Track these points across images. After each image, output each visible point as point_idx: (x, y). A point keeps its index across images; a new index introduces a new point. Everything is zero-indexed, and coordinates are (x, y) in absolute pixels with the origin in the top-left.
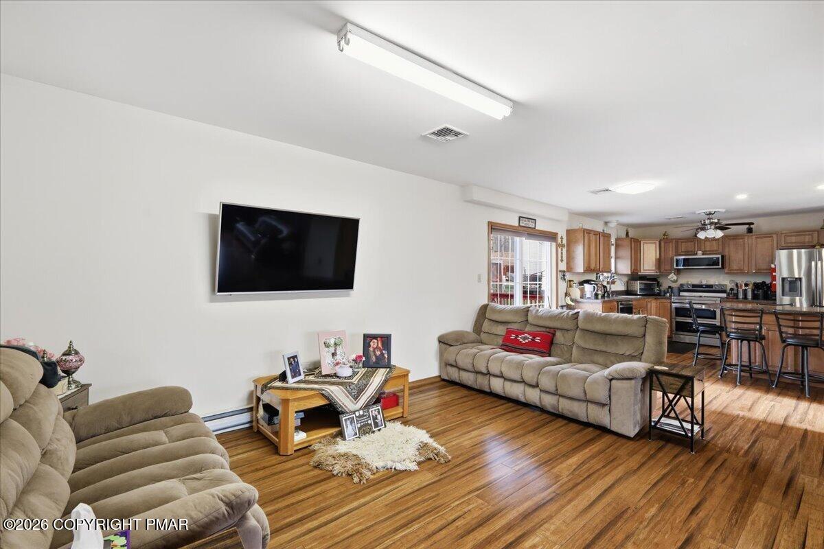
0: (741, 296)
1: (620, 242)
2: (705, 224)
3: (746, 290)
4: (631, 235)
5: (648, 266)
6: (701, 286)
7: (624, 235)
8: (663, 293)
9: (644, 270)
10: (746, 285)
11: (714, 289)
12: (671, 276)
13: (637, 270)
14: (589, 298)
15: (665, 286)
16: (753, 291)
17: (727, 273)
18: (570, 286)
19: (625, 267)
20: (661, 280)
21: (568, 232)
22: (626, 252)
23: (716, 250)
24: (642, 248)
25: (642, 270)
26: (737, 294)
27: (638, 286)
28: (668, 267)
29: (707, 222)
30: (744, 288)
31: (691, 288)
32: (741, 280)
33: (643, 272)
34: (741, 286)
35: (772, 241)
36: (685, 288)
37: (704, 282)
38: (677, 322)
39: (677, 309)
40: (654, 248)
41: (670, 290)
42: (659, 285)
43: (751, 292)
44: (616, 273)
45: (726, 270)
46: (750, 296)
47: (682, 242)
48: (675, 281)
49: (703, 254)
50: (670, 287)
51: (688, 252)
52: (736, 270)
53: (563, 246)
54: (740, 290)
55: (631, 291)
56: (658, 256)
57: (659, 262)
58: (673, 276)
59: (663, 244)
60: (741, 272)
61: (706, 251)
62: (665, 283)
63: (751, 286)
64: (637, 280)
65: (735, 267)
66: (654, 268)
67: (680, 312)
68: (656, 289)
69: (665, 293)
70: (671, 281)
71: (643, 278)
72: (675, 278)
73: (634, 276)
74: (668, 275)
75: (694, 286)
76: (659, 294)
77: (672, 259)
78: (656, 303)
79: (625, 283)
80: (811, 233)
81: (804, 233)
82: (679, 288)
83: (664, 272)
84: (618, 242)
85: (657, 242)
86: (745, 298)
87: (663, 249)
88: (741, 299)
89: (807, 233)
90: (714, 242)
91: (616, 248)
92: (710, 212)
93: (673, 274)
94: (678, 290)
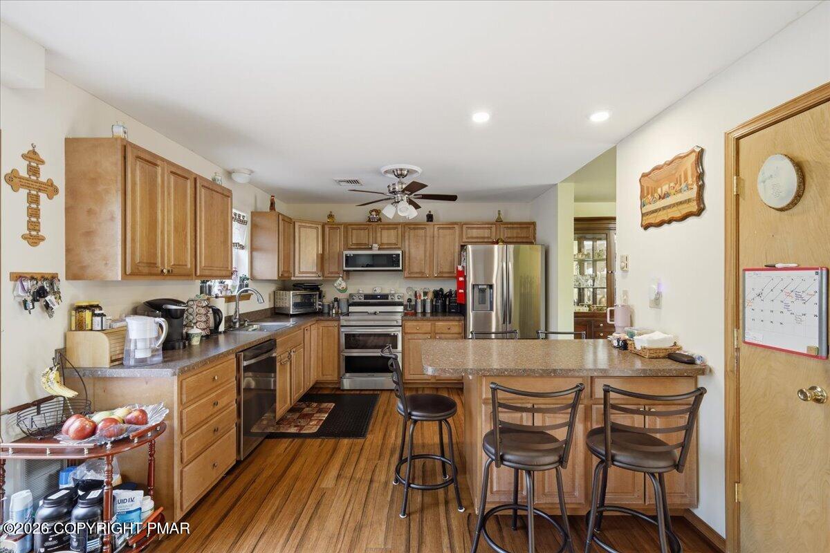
0: (419, 310)
1: (258, 220)
2: (394, 192)
3: (424, 300)
4: (278, 208)
5: (306, 266)
6: (374, 297)
7: (267, 208)
8: (326, 310)
9: (300, 272)
10: (425, 294)
11: (390, 300)
12: (338, 282)
13: (288, 272)
14: (142, 363)
15: (328, 299)
16: (432, 301)
17: (407, 277)
18: (80, 326)
19: (268, 267)
20: (323, 288)
21: (72, 145)
22: (269, 240)
23: (395, 244)
24: (297, 234)
25: (297, 272)
26: (416, 306)
27: (290, 300)
28: (334, 268)
29: (398, 188)
30: (422, 298)
31: (363, 300)
32: (419, 287)
33: (298, 276)
34: (420, 296)
35: (454, 234)
36: (356, 300)
37: (378, 291)
38: (347, 358)
39: (348, 336)
40: (315, 235)
41: (336, 303)
42: (321, 296)
43: (429, 304)
44: (253, 278)
45: (405, 273)
46: (428, 310)
47: (353, 229)
48: (344, 290)
49: (379, 249)
50: (336, 300)
51: (361, 244)
52: (417, 273)
53: (51, 189)
54: (419, 301)
55: (279, 308)
56: (320, 252)
57: (322, 259)
58: (341, 283)
59: (327, 230)
60: (422, 276)
61: (382, 244)
62: (330, 294)
63: (430, 296)
64: (289, 290)
65: (416, 270)
66: (315, 270)
67: (352, 341)
68: (318, 303)
69: (330, 308)
70: (339, 290)
71: (297, 286)
72: (344, 285)
73: (285, 284)
74: (336, 280)
75: (367, 297)
76: (320, 313)
77: (340, 254)
78: (318, 329)
79: (270, 295)
80: (490, 226)
81: (484, 226)
82: (348, 300)
83: (329, 275)
84: (254, 218)
85: (320, 227)
86: (424, 313)
87: (327, 239)
88: (420, 315)
89: (487, 226)
90: (392, 231)
91: (252, 229)
92: (401, 170)
93: (340, 279)
94: (346, 303)
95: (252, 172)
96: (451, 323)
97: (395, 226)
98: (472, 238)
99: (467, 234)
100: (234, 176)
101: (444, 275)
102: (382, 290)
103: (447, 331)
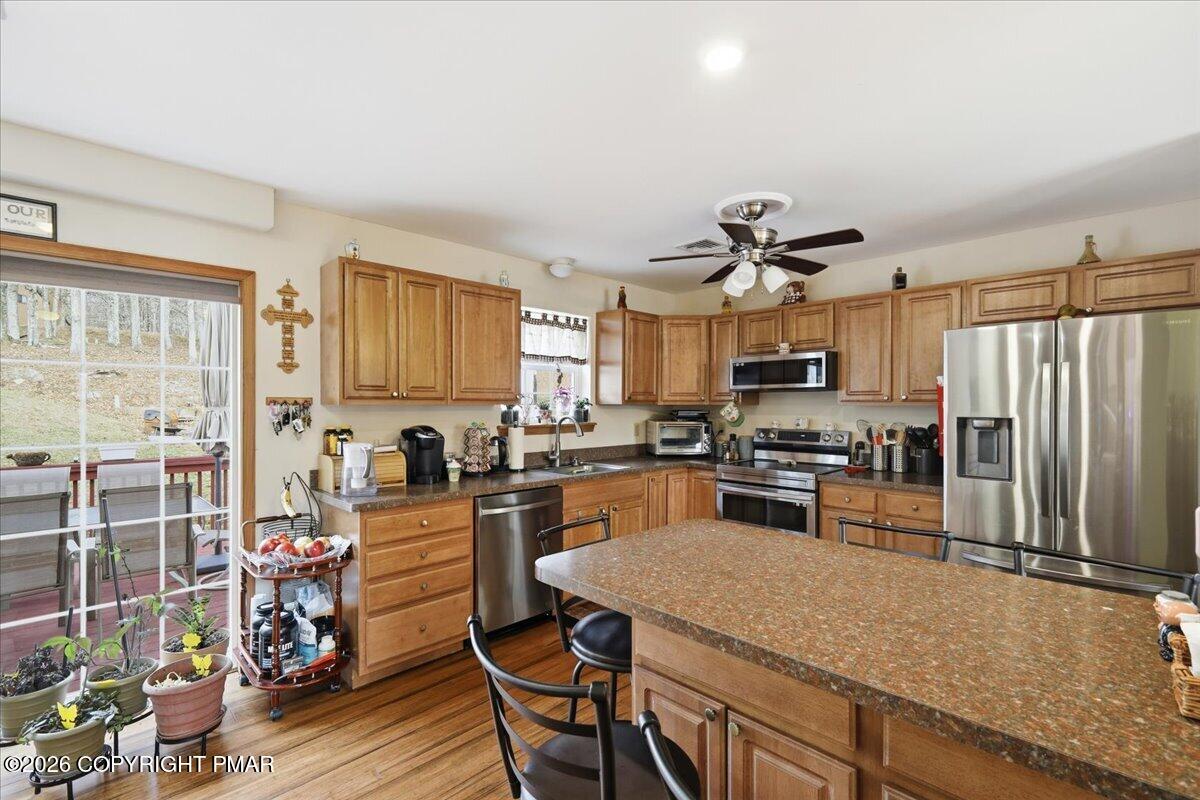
0: (878, 463)
1: (605, 322)
3: (890, 447)
4: (631, 304)
5: (681, 383)
6: (795, 435)
9: (670, 394)
10: (891, 434)
11: (821, 443)
12: (727, 408)
16: (907, 450)
17: (841, 401)
23: (822, 340)
24: (665, 338)
25: (666, 393)
26: (869, 458)
27: (656, 433)
28: (722, 387)
30: (886, 442)
33: (668, 400)
34: (880, 437)
35: (949, 309)
36: (765, 439)
37: (803, 426)
39: (728, 497)
40: (697, 337)
41: (733, 445)
42: (711, 430)
43: (900, 455)
45: (842, 394)
46: (898, 466)
47: (752, 321)
51: (763, 345)
52: (864, 393)
53: (306, 318)
54: (878, 449)
55: (650, 446)
56: (704, 360)
57: (705, 373)
58: (734, 411)
59: (715, 327)
60: (875, 399)
61: (801, 342)
63: (900, 437)
65: (864, 386)
66: (695, 389)
69: (722, 450)
72: (738, 413)
75: (783, 434)
78: (689, 480)
79: (637, 427)
80: (1048, 278)
81: (1031, 280)
82: (753, 438)
83: (718, 398)
84: (603, 321)
85: (704, 324)
86: (888, 472)
87: (715, 341)
88: (879, 476)
89: (1039, 279)
90: (817, 316)
91: (598, 336)
92: (750, 204)
93: (732, 404)
94: (750, 444)
95: (573, 261)
96: (919, 498)
97: (820, 308)
98: (996, 311)
99: (980, 305)
100: (552, 269)
101: (924, 397)
102: (810, 423)
103: (910, 513)
